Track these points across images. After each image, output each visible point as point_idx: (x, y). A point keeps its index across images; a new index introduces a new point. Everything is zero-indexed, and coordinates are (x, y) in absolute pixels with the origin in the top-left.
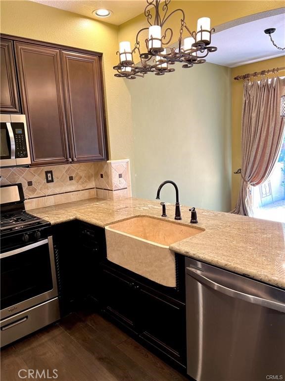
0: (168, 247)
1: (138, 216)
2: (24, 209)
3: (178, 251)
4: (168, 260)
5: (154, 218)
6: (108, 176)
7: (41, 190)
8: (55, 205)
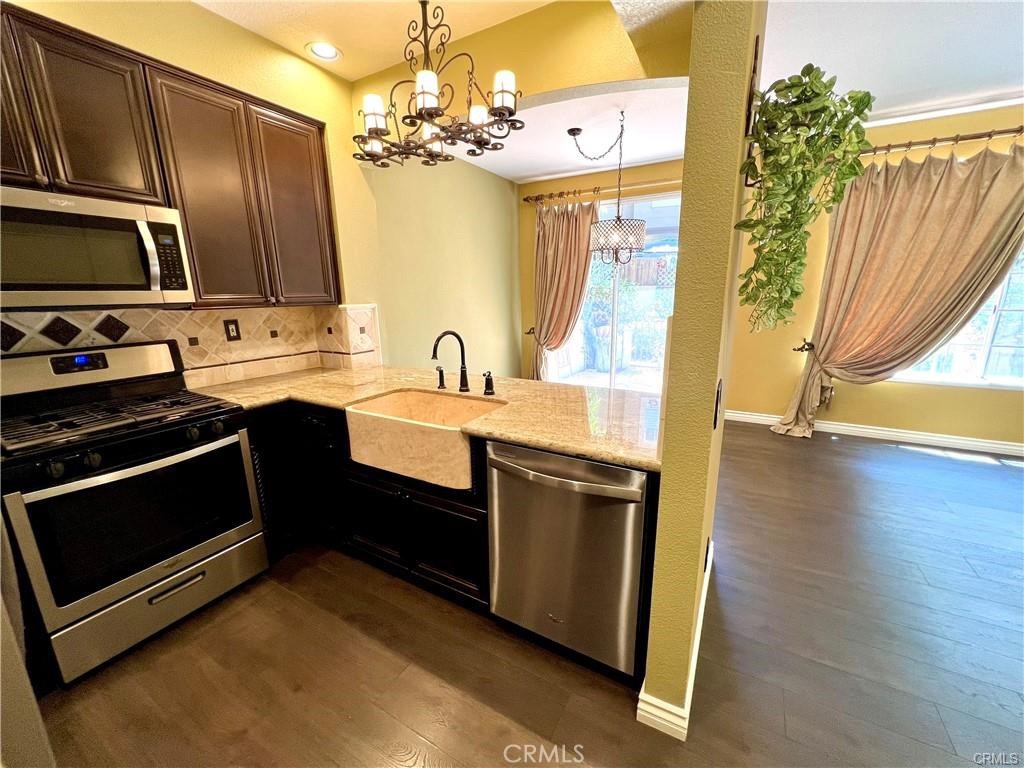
0: (459, 429)
1: (400, 391)
2: (185, 386)
3: (476, 432)
4: (458, 450)
5: (425, 391)
6: (340, 330)
7: (216, 354)
8: (246, 380)
